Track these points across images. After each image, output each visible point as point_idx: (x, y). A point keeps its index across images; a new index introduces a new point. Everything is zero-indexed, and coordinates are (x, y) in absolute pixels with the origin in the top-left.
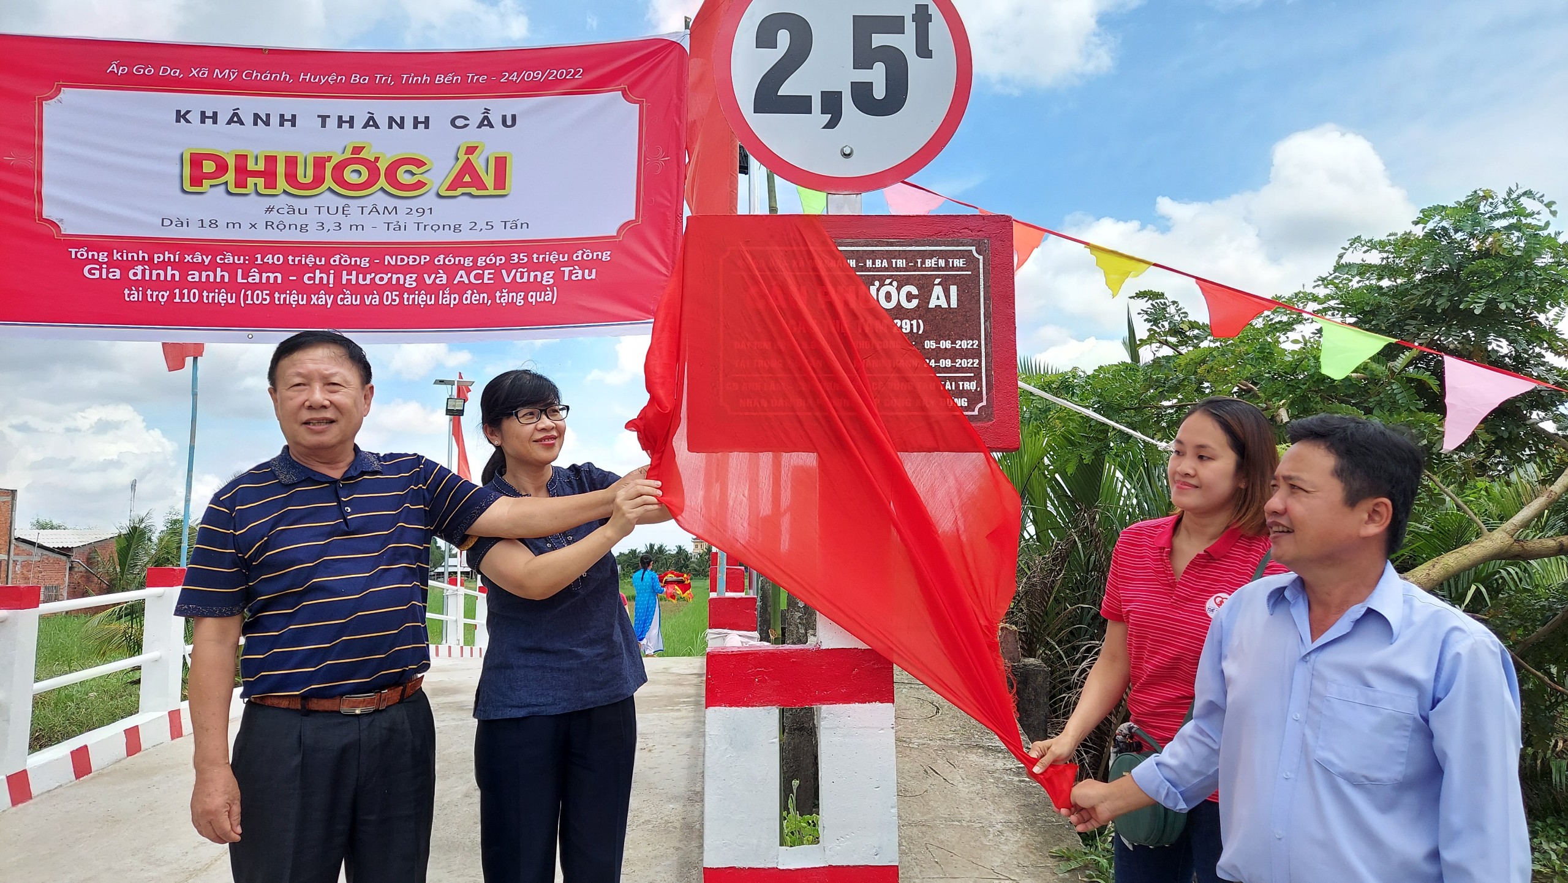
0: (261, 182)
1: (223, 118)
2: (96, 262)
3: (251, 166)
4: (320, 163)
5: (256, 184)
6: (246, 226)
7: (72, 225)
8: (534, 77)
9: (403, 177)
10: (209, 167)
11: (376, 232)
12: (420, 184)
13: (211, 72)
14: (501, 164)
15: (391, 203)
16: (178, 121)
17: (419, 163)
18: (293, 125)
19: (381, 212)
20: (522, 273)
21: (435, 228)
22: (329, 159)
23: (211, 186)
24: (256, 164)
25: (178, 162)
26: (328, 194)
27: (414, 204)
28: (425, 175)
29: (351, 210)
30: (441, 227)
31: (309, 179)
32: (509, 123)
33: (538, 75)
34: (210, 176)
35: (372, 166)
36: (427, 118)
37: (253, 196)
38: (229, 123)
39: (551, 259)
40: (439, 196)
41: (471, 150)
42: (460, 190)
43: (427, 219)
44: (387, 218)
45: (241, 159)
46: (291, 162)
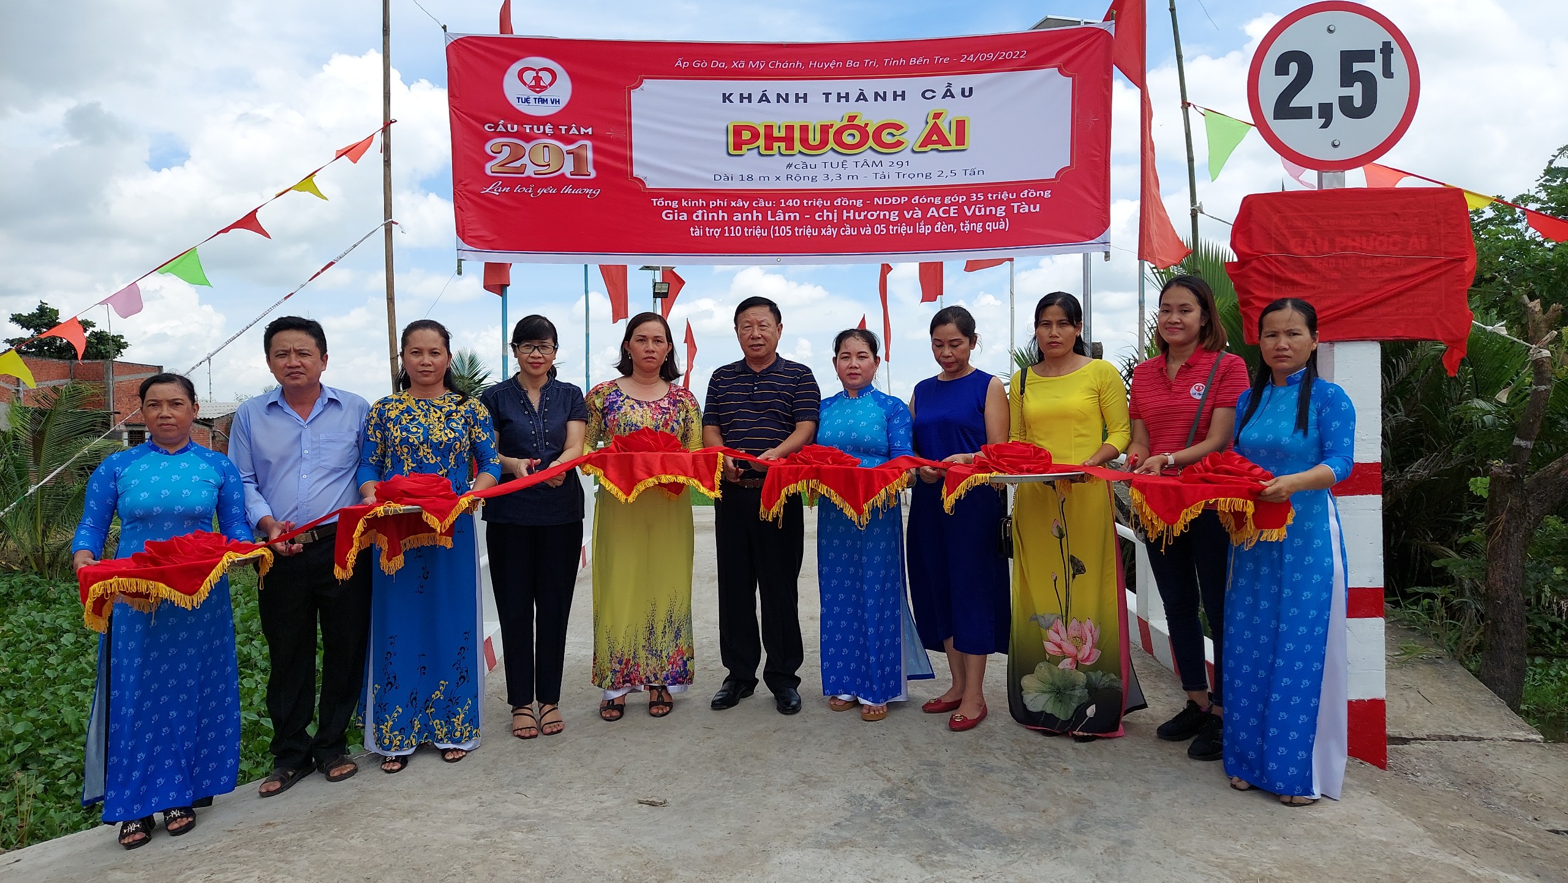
0: (783, 145)
1: (756, 98)
2: (670, 208)
3: (776, 134)
4: (825, 129)
5: (779, 147)
6: (773, 179)
7: (654, 181)
8: (987, 58)
9: (886, 138)
10: (746, 135)
11: (867, 180)
12: (899, 143)
13: (747, 64)
14: (961, 125)
15: (878, 158)
16: (724, 101)
17: (898, 127)
18: (805, 101)
19: (871, 166)
20: (980, 209)
21: (912, 176)
22: (832, 125)
23: (748, 150)
24: (779, 132)
25: (725, 132)
26: (831, 153)
27: (895, 158)
28: (903, 136)
29: (848, 164)
30: (916, 175)
31: (817, 142)
32: (967, 94)
33: (991, 56)
34: (747, 142)
35: (863, 130)
36: (903, 92)
37: (778, 156)
38: (759, 102)
39: (1003, 197)
40: (913, 151)
41: (937, 116)
42: (930, 147)
43: (903, 170)
44: (875, 169)
45: (769, 128)
46: (804, 129)
